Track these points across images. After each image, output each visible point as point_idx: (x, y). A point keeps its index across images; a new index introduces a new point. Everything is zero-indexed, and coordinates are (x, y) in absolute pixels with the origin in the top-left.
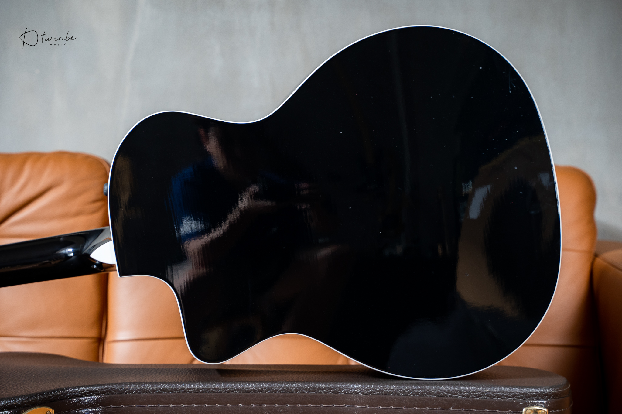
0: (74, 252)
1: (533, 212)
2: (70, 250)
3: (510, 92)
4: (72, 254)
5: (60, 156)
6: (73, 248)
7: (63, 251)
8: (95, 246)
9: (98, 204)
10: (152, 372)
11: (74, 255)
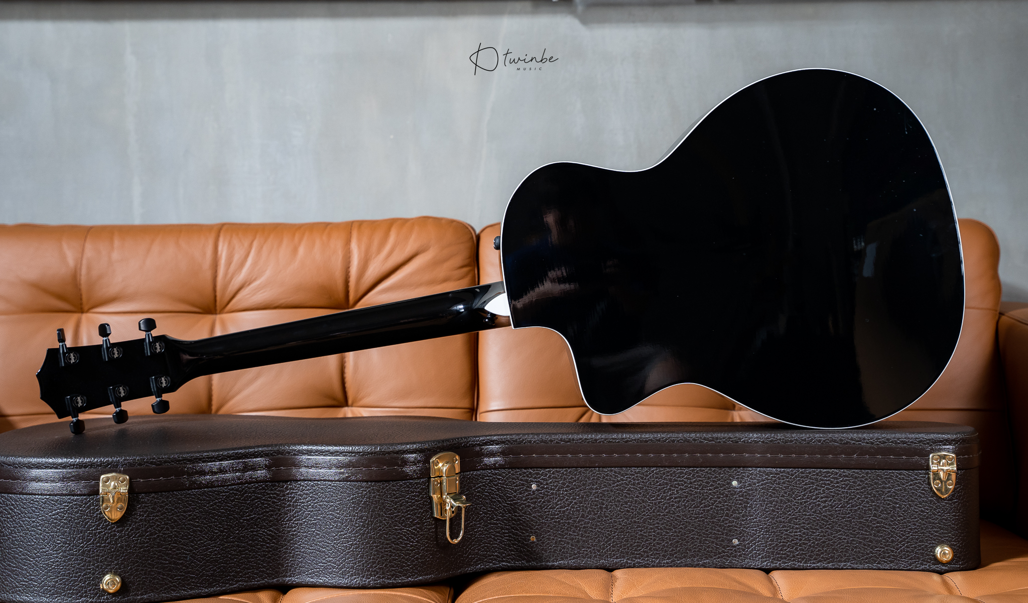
0: (464, 308)
1: (934, 255)
2: (461, 307)
3: (907, 133)
4: (463, 310)
5: (425, 220)
6: (463, 305)
7: (455, 308)
8: (485, 302)
9: (465, 270)
10: (546, 426)
11: (465, 311)
